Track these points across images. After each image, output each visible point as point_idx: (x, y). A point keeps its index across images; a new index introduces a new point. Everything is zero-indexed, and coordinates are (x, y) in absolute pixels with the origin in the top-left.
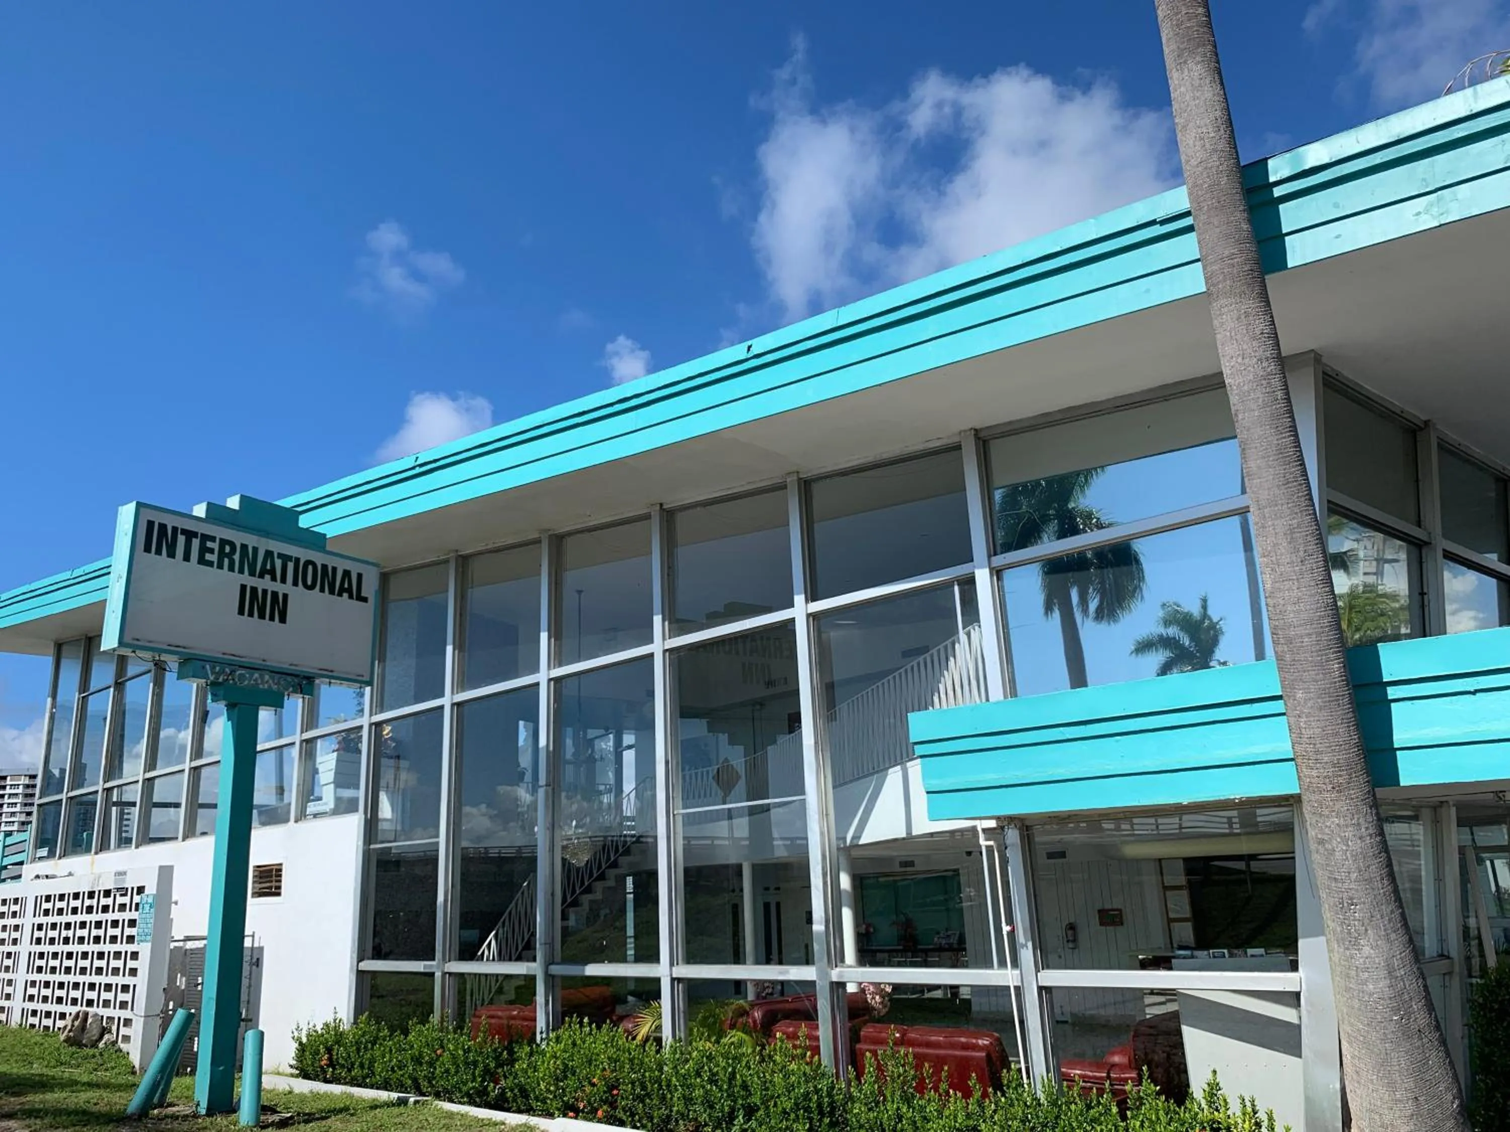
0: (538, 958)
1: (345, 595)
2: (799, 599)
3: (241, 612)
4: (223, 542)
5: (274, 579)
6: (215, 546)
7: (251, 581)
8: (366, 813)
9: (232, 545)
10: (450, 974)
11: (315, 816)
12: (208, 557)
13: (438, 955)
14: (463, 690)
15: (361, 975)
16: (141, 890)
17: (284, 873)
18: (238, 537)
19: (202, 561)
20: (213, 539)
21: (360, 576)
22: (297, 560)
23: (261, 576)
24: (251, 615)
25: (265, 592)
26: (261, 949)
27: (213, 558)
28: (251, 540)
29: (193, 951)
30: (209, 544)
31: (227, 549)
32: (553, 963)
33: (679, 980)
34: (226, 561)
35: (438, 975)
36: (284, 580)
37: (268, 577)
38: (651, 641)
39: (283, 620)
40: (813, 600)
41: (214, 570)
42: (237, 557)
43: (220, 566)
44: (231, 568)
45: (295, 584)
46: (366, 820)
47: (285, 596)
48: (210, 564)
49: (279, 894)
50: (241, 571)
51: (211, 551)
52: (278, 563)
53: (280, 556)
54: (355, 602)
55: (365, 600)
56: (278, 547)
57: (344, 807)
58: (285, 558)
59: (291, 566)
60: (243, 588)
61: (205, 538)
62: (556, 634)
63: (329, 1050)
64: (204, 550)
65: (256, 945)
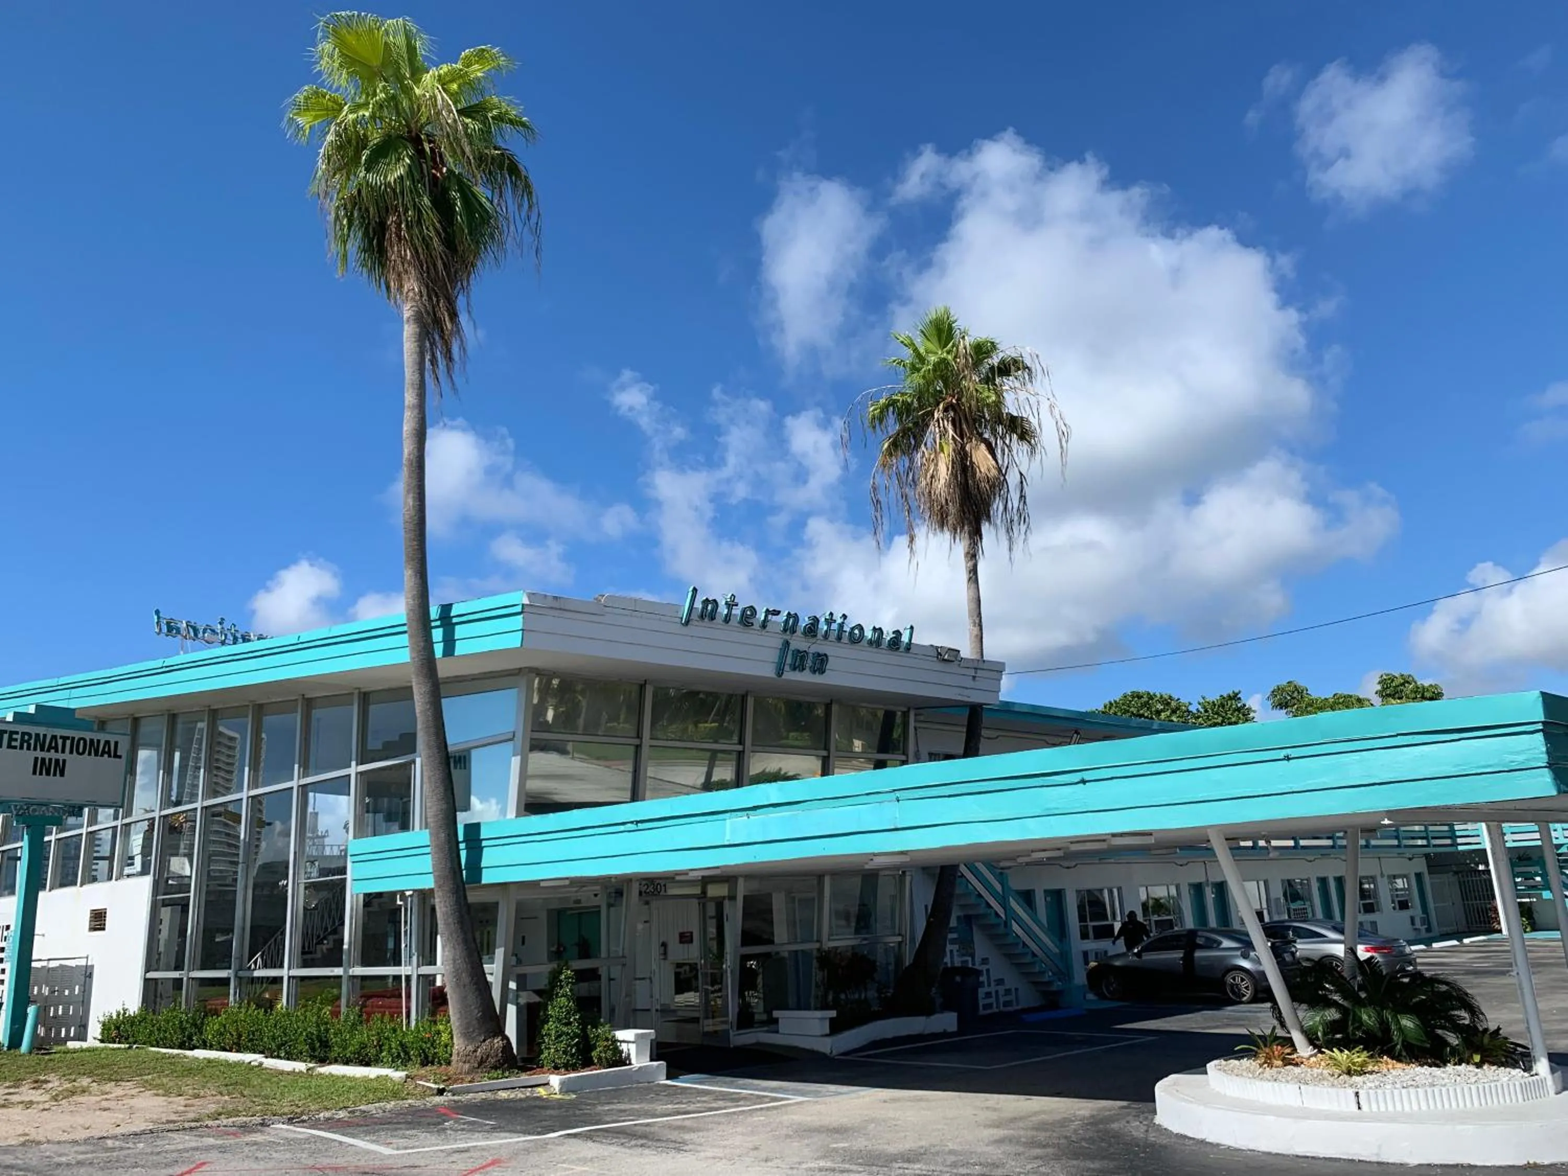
0: (233, 966)
1: (106, 756)
2: (353, 763)
3: (34, 773)
4: (23, 734)
5: (57, 751)
6: (18, 737)
7: (40, 754)
8: (154, 875)
9: (30, 735)
10: (193, 979)
11: (128, 876)
12: (14, 744)
13: (186, 968)
14: (210, 798)
15: (147, 981)
16: (8, 927)
17: (108, 915)
18: (33, 730)
19: (10, 746)
20: (17, 733)
21: (116, 743)
22: (73, 738)
23: (48, 750)
24: (41, 774)
25: (50, 760)
26: (92, 966)
27: (17, 744)
28: (42, 731)
29: (54, 969)
30: (15, 736)
31: (26, 737)
32: (241, 970)
33: (294, 977)
34: (25, 745)
35: (185, 979)
36: (63, 751)
37: (53, 751)
38: (292, 780)
39: (62, 774)
40: (362, 764)
41: (18, 750)
42: (32, 742)
43: (21, 748)
44: (29, 748)
45: (71, 752)
46: (154, 880)
47: (64, 761)
48: (15, 747)
49: (104, 929)
50: (35, 749)
51: (16, 740)
52: (60, 742)
53: (61, 737)
54: (112, 759)
55: (120, 757)
56: (59, 732)
57: (144, 872)
58: (65, 739)
59: (68, 742)
60: (36, 759)
61: (12, 733)
62: (255, 768)
63: (118, 1028)
64: (11, 739)
65: (89, 964)
